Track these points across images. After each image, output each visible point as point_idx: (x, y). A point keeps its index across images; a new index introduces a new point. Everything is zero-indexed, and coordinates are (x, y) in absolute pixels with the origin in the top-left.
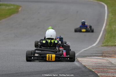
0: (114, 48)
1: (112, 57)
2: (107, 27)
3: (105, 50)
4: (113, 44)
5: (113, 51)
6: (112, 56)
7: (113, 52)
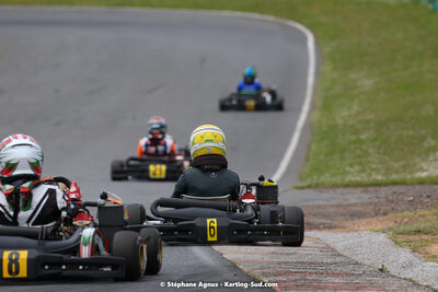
0: (342, 194)
1: (335, 227)
2: (316, 115)
3: (311, 203)
4: (338, 180)
5: (338, 206)
6: (335, 223)
7: (341, 210)
